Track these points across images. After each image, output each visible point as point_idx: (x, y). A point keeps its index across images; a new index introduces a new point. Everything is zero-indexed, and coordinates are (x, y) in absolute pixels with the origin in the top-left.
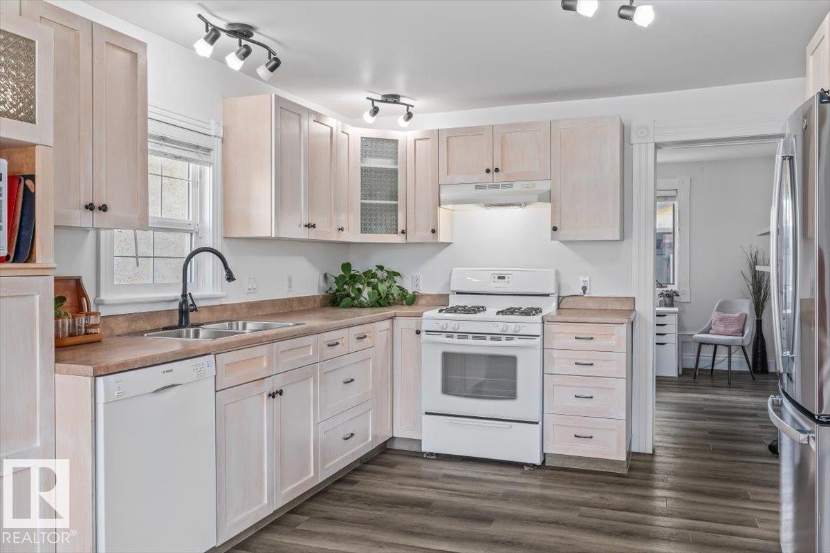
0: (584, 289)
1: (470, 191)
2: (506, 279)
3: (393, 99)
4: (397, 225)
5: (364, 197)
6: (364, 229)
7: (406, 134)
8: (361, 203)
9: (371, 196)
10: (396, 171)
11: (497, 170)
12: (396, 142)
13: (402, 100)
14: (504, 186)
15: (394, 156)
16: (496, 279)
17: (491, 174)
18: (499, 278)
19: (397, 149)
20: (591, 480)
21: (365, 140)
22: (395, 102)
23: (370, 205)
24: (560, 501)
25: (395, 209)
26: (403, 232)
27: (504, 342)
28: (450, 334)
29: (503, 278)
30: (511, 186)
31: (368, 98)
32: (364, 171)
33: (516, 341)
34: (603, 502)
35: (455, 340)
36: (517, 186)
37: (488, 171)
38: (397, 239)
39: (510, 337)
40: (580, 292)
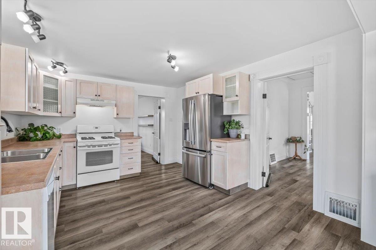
0: (121, 130)
1: (89, 101)
2: (98, 128)
3: (61, 64)
4: (58, 109)
5: (44, 98)
6: (44, 111)
7: (62, 77)
8: (44, 101)
9: (47, 98)
10: (57, 90)
11: (99, 96)
12: (57, 80)
13: (64, 66)
14: (101, 101)
15: (57, 85)
16: (95, 128)
17: (97, 96)
18: (96, 128)
19: (58, 82)
20: (135, 179)
21: (45, 76)
22: (61, 65)
23: (47, 101)
24: (136, 186)
25: (57, 104)
26: (60, 112)
27: (109, 147)
28: (89, 146)
29: (97, 128)
30: (103, 101)
31: (52, 61)
32: (45, 88)
33: (113, 146)
34: (145, 183)
35: (91, 148)
36: (105, 101)
37: (96, 95)
38: (58, 115)
39: (110, 145)
40: (119, 131)
